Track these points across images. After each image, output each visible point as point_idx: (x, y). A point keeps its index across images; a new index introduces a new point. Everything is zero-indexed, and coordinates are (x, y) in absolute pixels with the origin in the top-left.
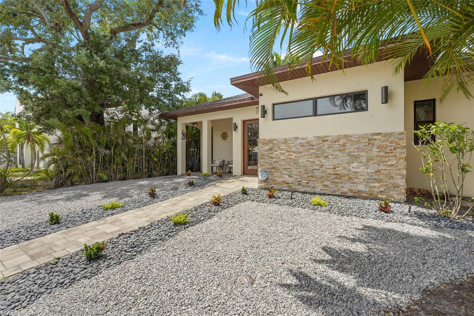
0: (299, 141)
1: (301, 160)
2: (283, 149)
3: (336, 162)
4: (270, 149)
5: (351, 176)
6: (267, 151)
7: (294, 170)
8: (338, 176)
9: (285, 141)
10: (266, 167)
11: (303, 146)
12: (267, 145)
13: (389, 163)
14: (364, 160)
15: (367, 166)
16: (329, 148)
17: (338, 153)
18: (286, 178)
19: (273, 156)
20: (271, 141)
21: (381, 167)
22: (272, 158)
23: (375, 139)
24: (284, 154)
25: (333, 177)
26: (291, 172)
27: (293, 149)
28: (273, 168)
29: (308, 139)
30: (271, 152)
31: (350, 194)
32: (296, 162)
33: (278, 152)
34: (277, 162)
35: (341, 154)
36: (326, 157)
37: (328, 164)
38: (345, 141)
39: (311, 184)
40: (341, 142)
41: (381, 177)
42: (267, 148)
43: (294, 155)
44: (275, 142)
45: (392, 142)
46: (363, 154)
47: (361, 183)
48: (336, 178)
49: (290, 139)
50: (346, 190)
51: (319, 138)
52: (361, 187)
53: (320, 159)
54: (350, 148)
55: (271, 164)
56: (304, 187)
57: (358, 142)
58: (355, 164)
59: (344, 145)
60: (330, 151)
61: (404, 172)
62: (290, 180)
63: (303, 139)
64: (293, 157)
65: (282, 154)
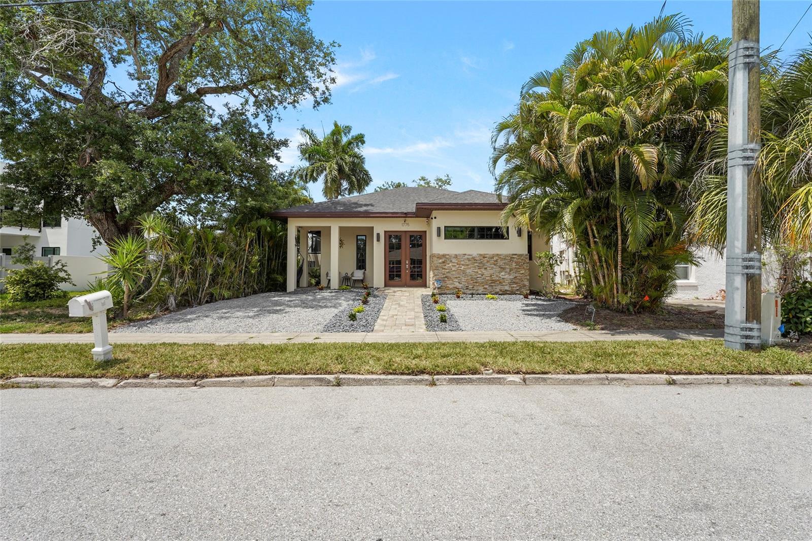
0: (466, 257)
1: (468, 271)
2: (454, 263)
3: (492, 272)
4: (444, 262)
5: (501, 281)
6: (440, 263)
7: (463, 278)
8: (494, 281)
9: (456, 256)
10: (440, 276)
11: (469, 260)
12: (441, 259)
13: (521, 272)
14: (508, 270)
15: (509, 274)
16: (488, 262)
17: (493, 266)
18: (457, 284)
19: (446, 267)
20: (444, 256)
21: (517, 275)
22: (445, 269)
23: (514, 258)
24: (455, 266)
25: (490, 282)
26: (460, 280)
27: (462, 263)
28: (446, 277)
29: (474, 256)
30: (444, 264)
31: (500, 293)
32: (464, 272)
33: (450, 265)
34: (449, 272)
35: (495, 267)
36: (486, 269)
37: (487, 273)
38: (497, 258)
39: (475, 288)
40: (495, 259)
41: (517, 281)
42: (440, 261)
43: (463, 267)
44: (447, 256)
45: (522, 260)
46: (507, 267)
47: (506, 285)
48: (492, 283)
49: (460, 255)
50: (498, 290)
51: (481, 255)
52: (507, 288)
53: (482, 270)
54: (501, 263)
55: (444, 274)
56: (470, 290)
57: (505, 259)
58: (503, 273)
59: (496, 261)
60: (488, 264)
61: (528, 277)
62: (460, 286)
63: (470, 255)
64: (462, 268)
65: (453, 266)
